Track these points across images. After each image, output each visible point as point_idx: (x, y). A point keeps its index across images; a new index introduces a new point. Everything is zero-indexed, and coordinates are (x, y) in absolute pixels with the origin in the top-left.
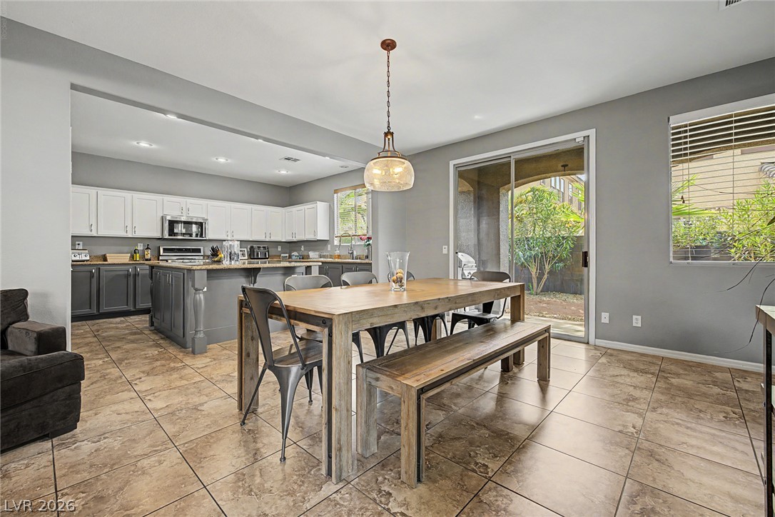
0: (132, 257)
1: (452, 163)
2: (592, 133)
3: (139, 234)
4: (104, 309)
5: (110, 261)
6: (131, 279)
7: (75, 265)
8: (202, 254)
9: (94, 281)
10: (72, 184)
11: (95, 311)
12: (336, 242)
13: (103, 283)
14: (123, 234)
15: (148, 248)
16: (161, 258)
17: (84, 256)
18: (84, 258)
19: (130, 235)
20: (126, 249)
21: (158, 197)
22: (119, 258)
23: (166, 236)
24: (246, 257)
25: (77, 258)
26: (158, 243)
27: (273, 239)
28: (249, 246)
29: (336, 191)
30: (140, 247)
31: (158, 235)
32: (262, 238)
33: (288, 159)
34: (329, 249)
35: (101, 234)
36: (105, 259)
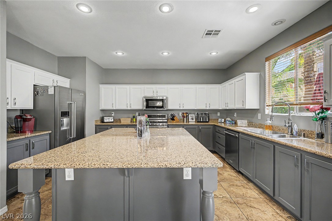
0: (132, 120)
3: (132, 108)
8: (166, 118)
12: (268, 111)
14: (126, 108)
19: (129, 108)
20: (131, 115)
21: (142, 86)
22: (125, 120)
23: (145, 109)
24: (194, 121)
27: (212, 107)
28: (196, 113)
30: (137, 114)
31: (142, 108)
33: (209, 34)
34: (259, 118)
35: (117, 108)
36: (120, 122)
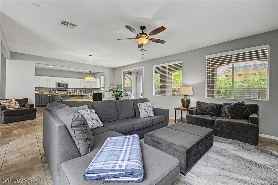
0: (49, 93)
1: (123, 71)
2: (143, 67)
3: (51, 87)
4: (43, 105)
5: (44, 93)
6: (49, 97)
7: (36, 94)
8: (67, 92)
9: (40, 98)
10: (35, 75)
11: (40, 105)
12: (102, 89)
13: (42, 98)
14: (47, 87)
15: (53, 90)
16: (56, 93)
17: (38, 92)
18: (38, 93)
19: (49, 87)
20: (48, 90)
21: (56, 78)
22: (46, 93)
23: (58, 87)
24: (79, 93)
25: (37, 93)
26: (56, 89)
28: (80, 90)
29: (102, 76)
30: (51, 90)
31: (56, 87)
32: (84, 88)
34: (100, 91)
35: (42, 87)
36: (43, 93)
